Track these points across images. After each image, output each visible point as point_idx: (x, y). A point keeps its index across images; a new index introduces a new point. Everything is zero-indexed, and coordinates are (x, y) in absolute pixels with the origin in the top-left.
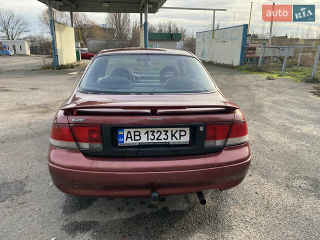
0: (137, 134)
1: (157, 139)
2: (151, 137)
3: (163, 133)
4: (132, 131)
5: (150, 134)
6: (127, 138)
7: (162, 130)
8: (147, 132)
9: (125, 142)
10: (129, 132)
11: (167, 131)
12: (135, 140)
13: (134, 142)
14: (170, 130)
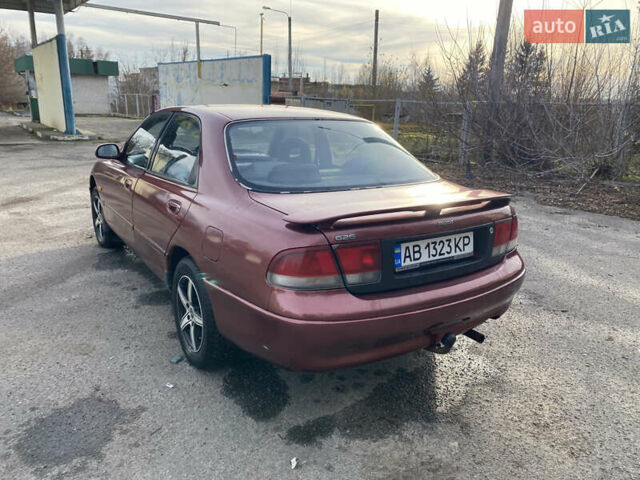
0: (417, 249)
1: (440, 254)
2: (433, 252)
3: (446, 243)
4: (410, 245)
5: (432, 246)
6: (406, 257)
7: (444, 239)
8: (428, 246)
9: (403, 264)
10: (407, 248)
11: (449, 240)
12: (415, 260)
13: (413, 262)
14: (452, 237)
